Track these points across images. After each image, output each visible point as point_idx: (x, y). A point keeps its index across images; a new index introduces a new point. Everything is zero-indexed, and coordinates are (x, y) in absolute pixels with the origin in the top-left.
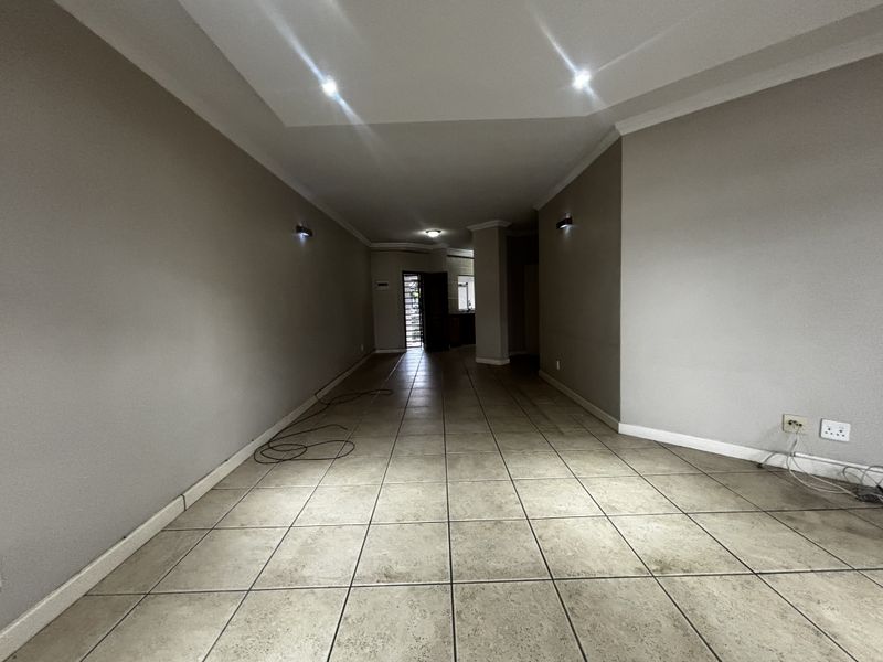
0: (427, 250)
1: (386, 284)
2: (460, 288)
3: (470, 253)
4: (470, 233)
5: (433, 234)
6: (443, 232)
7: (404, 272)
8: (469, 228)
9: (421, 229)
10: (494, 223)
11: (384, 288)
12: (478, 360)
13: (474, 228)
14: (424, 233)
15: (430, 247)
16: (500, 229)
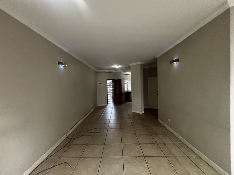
0: (115, 72)
1: (101, 83)
2: (125, 84)
3: (130, 73)
4: (130, 66)
5: (117, 67)
6: (120, 66)
7: (107, 79)
8: (129, 65)
9: (113, 65)
10: (139, 63)
11: (101, 84)
12: (133, 111)
13: (131, 65)
14: (114, 66)
15: (116, 71)
16: (141, 65)
